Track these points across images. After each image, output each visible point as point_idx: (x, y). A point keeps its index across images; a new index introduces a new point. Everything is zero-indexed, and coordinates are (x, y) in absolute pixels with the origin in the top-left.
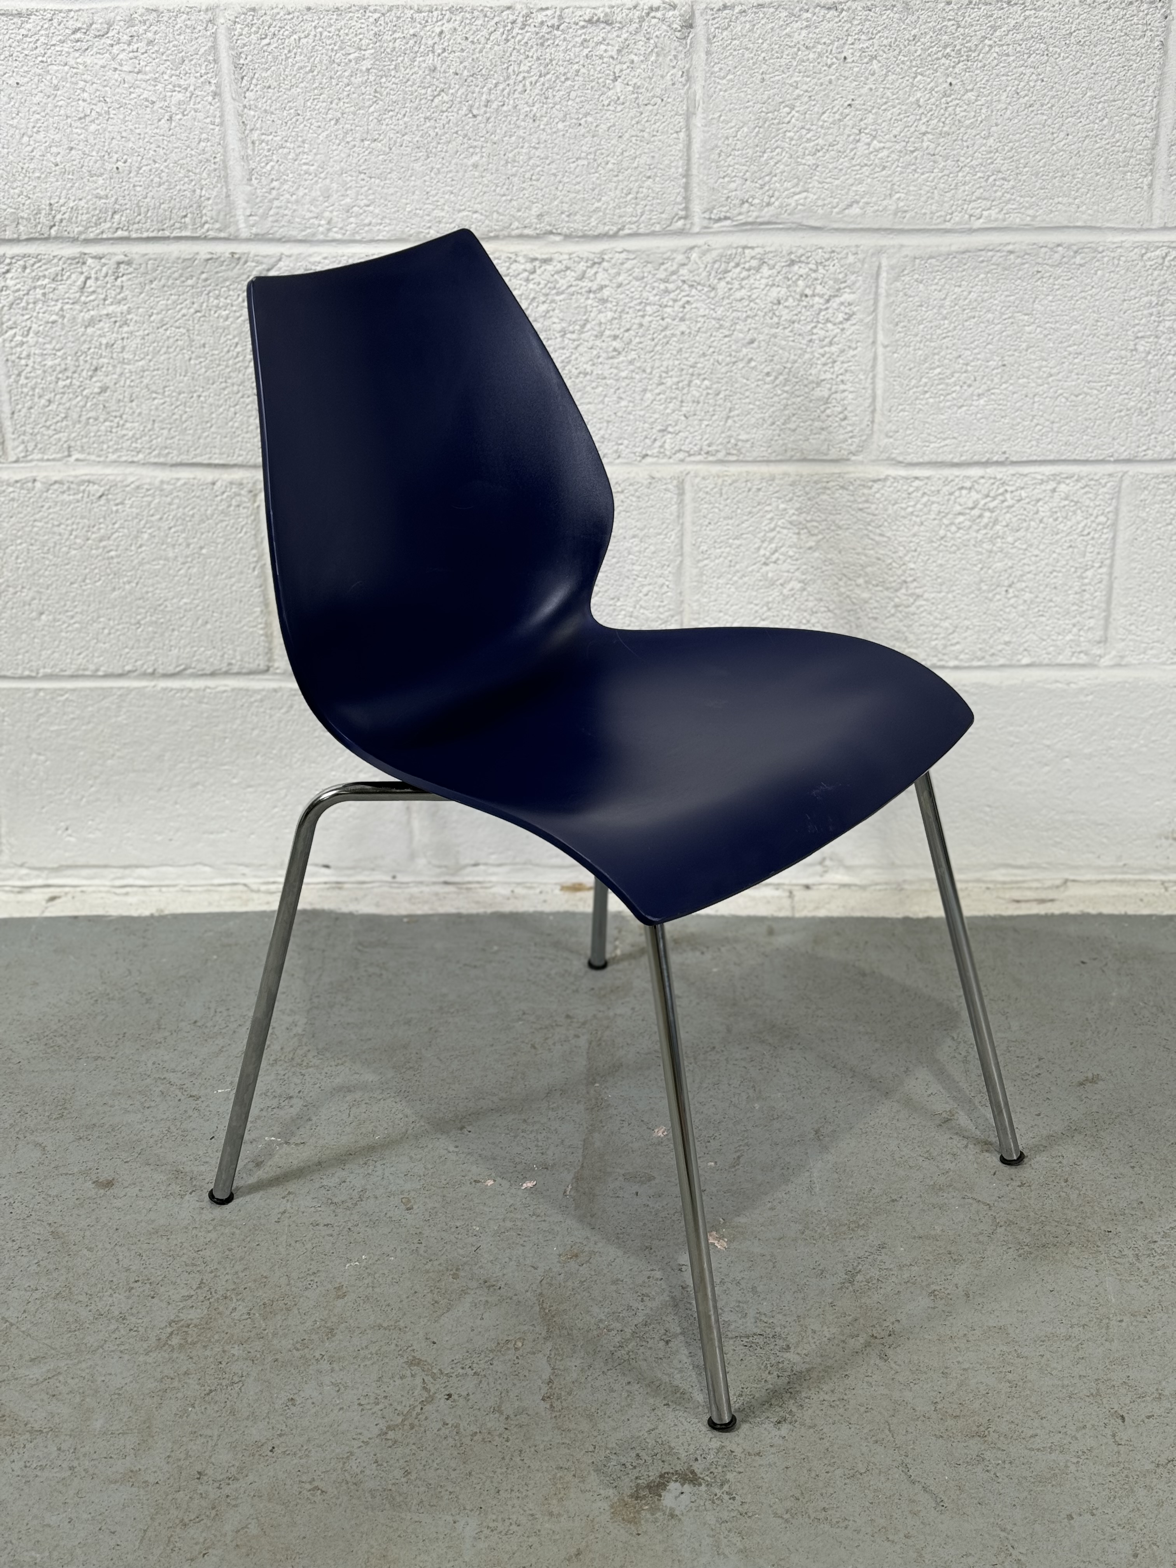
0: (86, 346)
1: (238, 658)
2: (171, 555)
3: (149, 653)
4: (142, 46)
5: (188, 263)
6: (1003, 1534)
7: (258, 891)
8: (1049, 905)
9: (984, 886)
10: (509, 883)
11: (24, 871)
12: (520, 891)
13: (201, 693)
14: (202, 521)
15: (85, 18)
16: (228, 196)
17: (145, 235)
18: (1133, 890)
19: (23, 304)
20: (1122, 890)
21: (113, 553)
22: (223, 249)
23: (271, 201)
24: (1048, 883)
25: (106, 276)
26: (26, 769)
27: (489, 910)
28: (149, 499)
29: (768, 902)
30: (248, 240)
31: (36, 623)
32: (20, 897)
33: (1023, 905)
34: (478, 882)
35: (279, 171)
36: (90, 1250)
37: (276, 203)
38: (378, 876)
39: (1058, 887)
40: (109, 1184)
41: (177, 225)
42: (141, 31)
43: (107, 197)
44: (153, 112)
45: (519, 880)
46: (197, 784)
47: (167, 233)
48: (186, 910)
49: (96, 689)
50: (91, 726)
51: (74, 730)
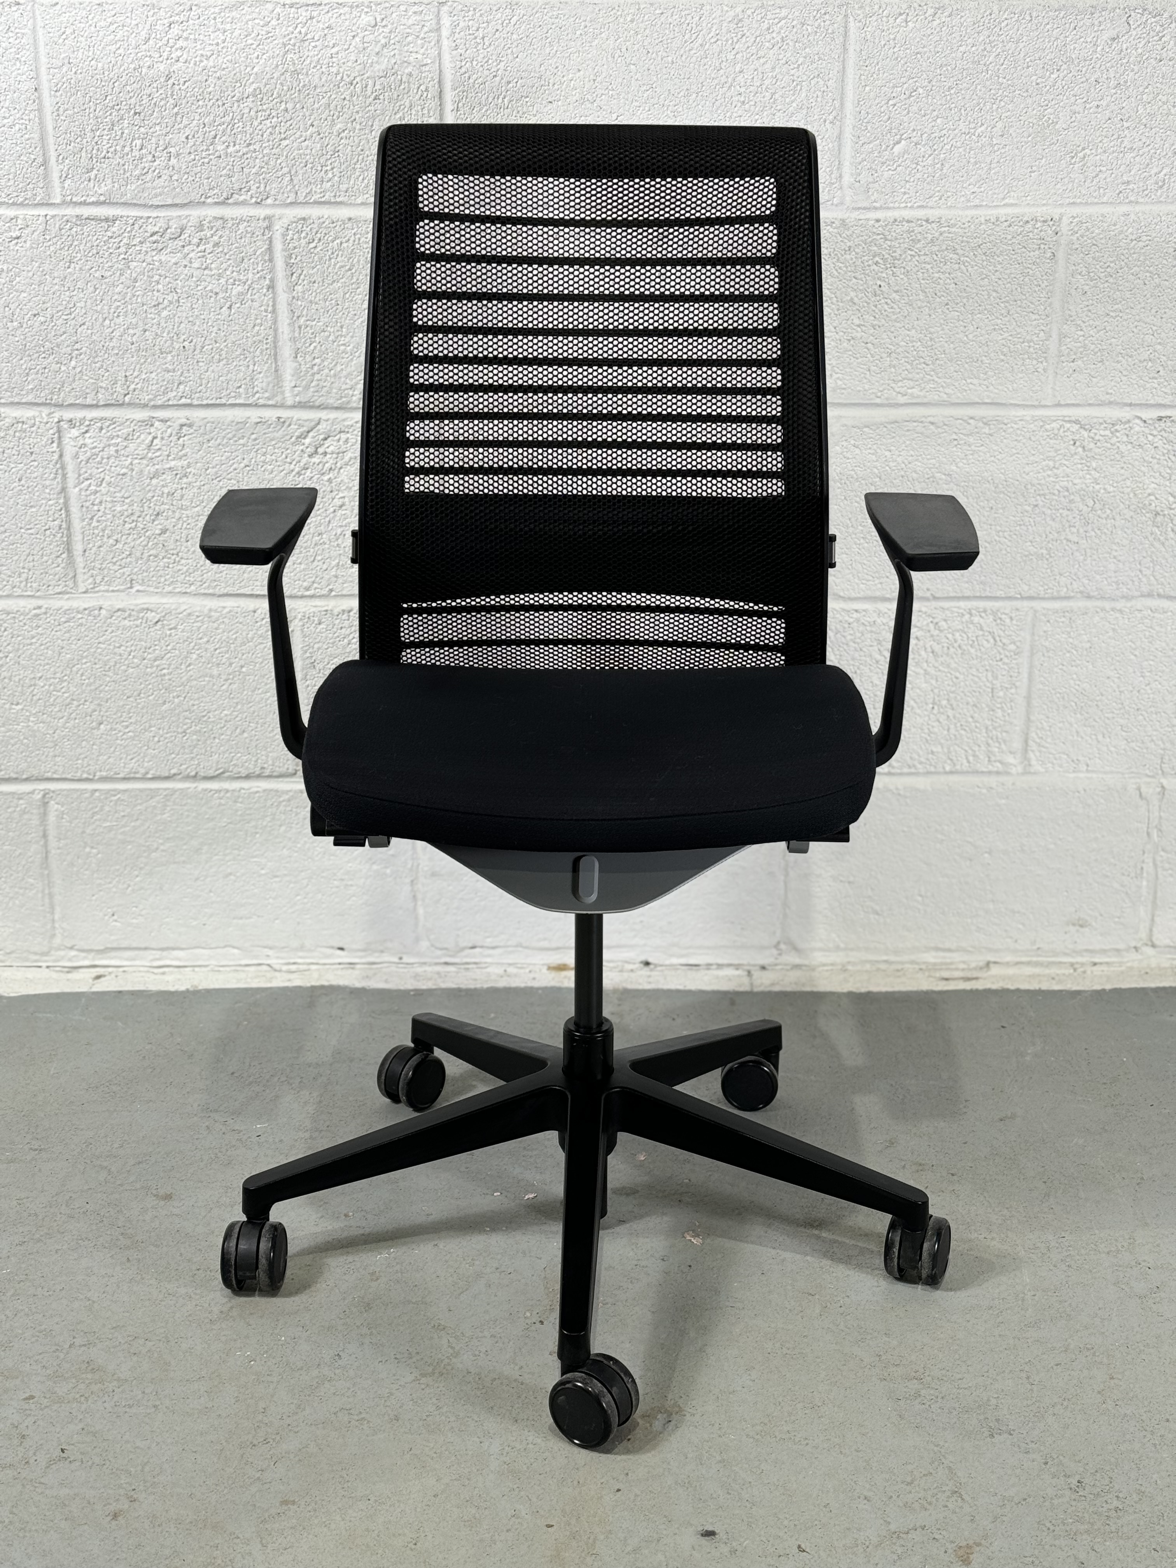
0: (150, 494)
1: (270, 762)
2: (215, 672)
3: (192, 758)
4: (209, 247)
5: (240, 426)
6: (936, 1449)
7: (280, 971)
8: (974, 982)
9: (917, 967)
10: (503, 964)
11: (73, 953)
12: (511, 970)
13: (236, 794)
14: (243, 644)
15: (161, 224)
16: (276, 371)
17: (205, 402)
18: (1047, 971)
19: (99, 459)
20: (1037, 970)
21: (165, 671)
22: (271, 414)
23: (313, 374)
24: (973, 965)
25: (170, 436)
26: (80, 861)
27: (486, 986)
28: (199, 624)
29: (730, 980)
30: (293, 407)
31: (95, 731)
32: (70, 976)
33: (951, 982)
34: (475, 963)
35: (320, 351)
36: (157, 1246)
37: (317, 377)
38: (386, 957)
39: (981, 968)
40: (168, 1197)
41: (233, 394)
42: (209, 235)
43: (174, 370)
44: (216, 301)
45: (510, 961)
46: (230, 874)
47: (223, 401)
48: (217, 986)
49: (146, 789)
50: (138, 823)
51: (124, 826)
